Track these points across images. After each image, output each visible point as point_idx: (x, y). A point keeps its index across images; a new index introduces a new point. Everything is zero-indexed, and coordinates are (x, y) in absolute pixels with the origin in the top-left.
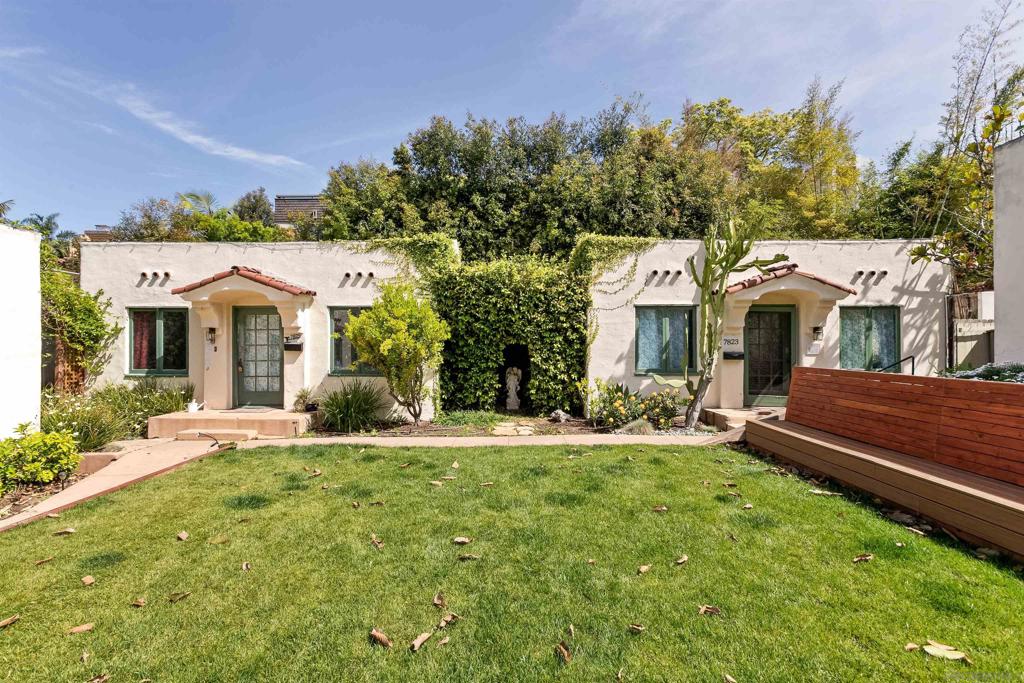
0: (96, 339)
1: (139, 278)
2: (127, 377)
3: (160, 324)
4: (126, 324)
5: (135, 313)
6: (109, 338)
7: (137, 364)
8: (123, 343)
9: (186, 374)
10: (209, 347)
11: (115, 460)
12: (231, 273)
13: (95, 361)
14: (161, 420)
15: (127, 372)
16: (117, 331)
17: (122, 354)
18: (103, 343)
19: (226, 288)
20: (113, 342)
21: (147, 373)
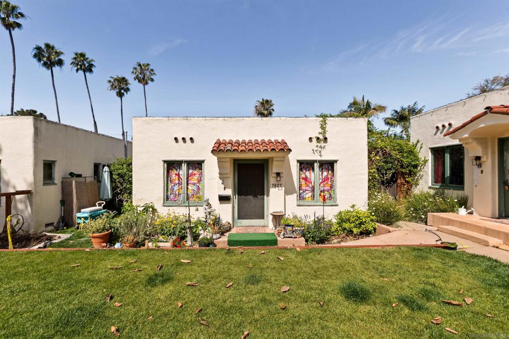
0: (416, 166)
1: (436, 130)
2: (430, 188)
3: (447, 157)
4: (430, 157)
5: (434, 151)
6: (422, 166)
7: (436, 181)
8: (428, 168)
9: (463, 189)
10: (477, 170)
11: (389, 232)
12: (485, 113)
13: (416, 178)
14: (434, 216)
15: (430, 185)
16: (426, 161)
17: (427, 174)
18: (419, 168)
19: (482, 125)
20: (424, 167)
21: (441, 186)
